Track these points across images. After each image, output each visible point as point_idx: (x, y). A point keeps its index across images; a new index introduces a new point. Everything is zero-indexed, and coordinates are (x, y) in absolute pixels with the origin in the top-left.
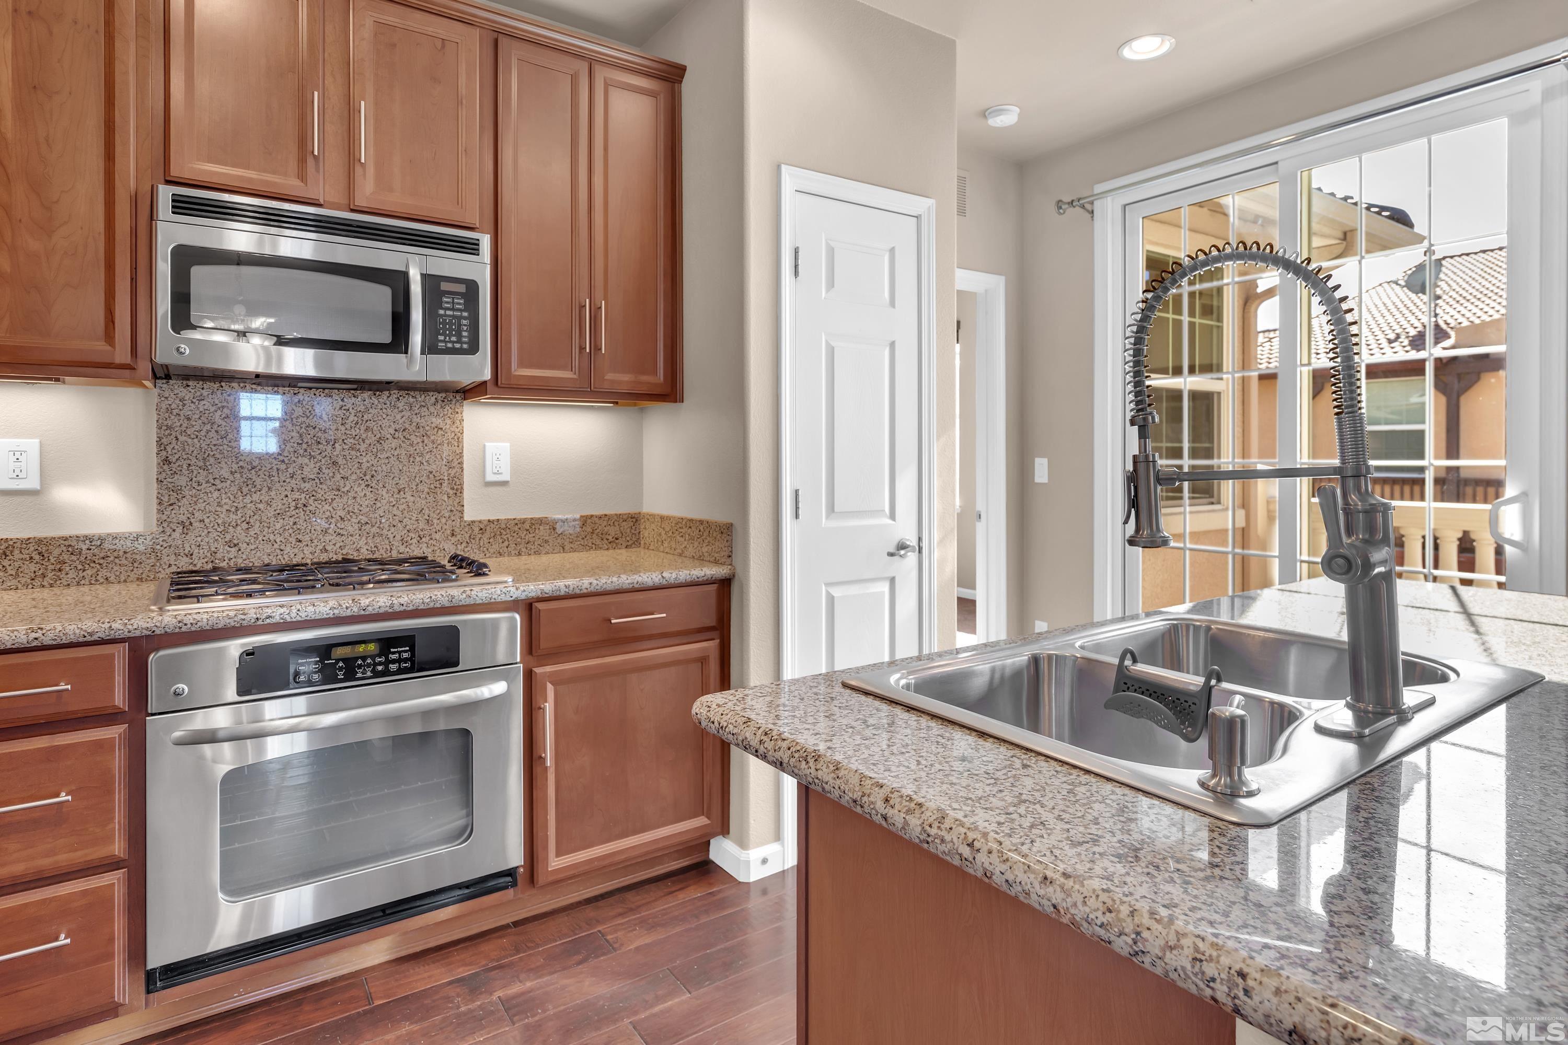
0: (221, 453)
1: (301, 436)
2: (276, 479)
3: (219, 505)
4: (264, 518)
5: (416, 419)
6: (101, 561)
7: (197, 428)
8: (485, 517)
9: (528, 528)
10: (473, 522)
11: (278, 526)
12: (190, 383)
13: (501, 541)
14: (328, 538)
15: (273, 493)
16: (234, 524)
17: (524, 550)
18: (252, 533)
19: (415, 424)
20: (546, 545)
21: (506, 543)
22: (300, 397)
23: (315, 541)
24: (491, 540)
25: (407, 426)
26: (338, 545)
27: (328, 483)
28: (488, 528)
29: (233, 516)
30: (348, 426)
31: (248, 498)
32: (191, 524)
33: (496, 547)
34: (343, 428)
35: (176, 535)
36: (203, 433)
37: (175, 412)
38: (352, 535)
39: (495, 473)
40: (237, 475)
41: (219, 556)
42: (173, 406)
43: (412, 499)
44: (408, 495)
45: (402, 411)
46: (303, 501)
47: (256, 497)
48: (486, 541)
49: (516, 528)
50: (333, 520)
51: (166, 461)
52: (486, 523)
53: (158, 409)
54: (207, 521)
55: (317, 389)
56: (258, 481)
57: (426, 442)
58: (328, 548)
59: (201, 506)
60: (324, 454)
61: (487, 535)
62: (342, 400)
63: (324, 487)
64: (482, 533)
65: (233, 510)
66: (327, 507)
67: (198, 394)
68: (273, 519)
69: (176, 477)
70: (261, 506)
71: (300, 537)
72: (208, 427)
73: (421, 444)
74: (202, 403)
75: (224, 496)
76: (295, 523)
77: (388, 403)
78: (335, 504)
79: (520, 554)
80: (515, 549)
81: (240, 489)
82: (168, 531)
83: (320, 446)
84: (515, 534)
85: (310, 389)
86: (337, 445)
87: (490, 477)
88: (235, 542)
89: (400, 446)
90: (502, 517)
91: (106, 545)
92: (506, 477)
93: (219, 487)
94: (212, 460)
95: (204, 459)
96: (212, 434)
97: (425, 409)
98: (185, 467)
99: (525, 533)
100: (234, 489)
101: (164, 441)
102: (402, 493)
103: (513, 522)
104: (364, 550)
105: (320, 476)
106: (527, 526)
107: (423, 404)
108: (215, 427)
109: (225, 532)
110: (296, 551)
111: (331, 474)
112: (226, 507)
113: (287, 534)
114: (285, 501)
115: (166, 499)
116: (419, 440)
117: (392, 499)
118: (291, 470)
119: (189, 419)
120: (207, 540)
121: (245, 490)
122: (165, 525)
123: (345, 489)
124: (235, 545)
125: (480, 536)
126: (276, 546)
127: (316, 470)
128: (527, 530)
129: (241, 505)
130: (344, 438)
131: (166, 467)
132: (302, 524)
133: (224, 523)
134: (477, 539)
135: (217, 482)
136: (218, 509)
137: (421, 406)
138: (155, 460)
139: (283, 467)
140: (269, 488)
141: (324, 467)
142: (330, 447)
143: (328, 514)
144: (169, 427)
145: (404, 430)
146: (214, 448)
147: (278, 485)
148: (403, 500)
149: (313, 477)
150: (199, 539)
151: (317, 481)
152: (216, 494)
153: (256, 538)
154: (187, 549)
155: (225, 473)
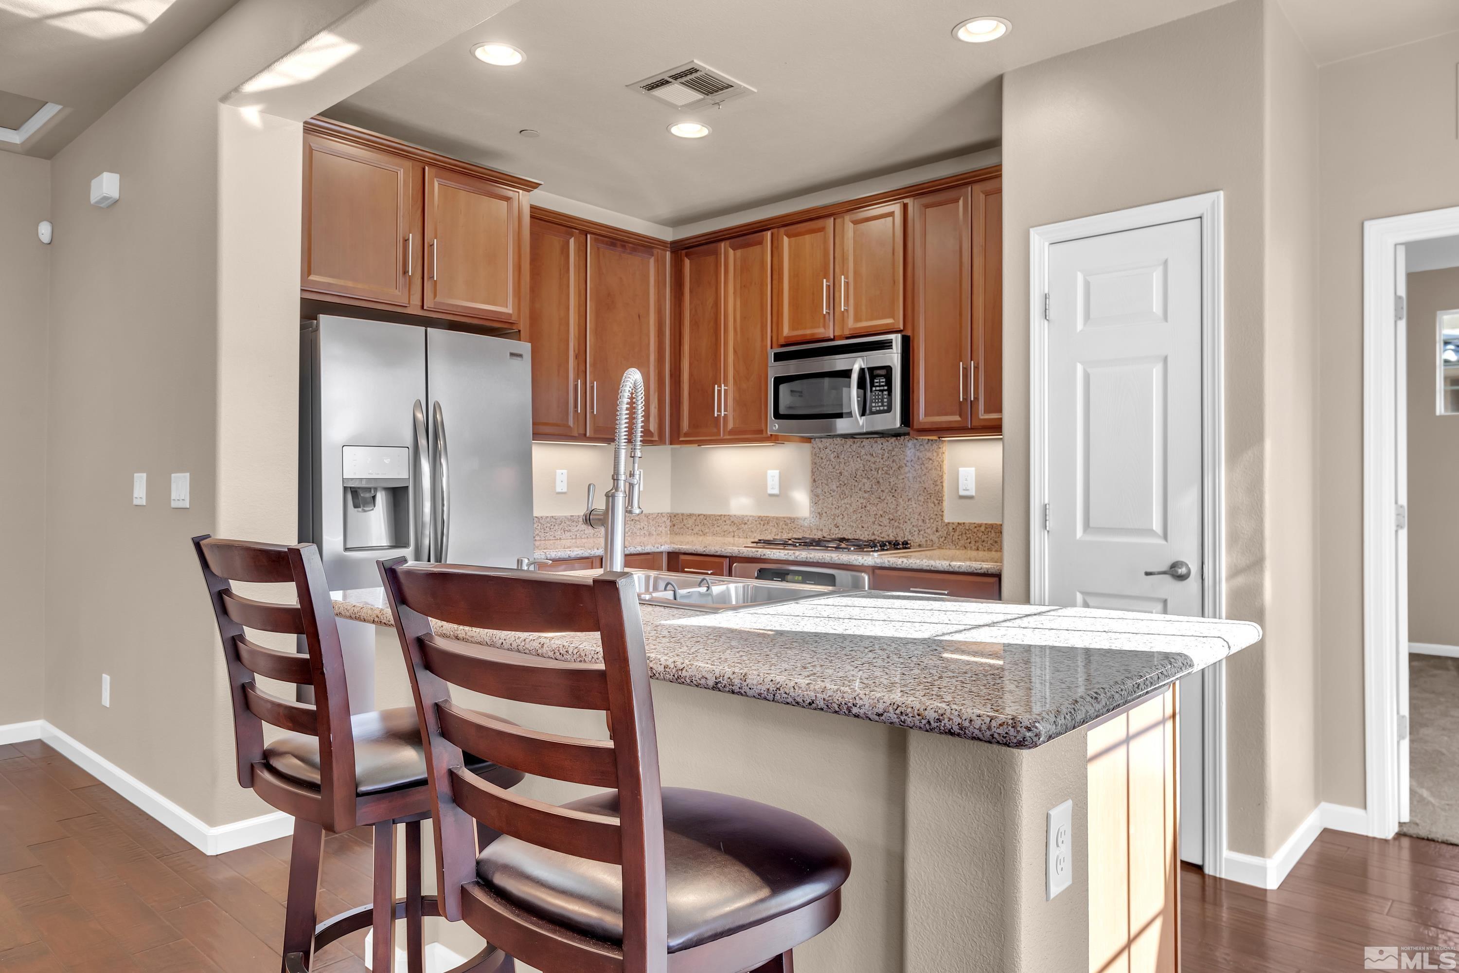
0: (833, 477)
1: (864, 466)
2: (853, 491)
3: (832, 505)
4: (849, 513)
5: (918, 454)
6: (794, 530)
7: (825, 463)
8: (956, 521)
9: (983, 530)
10: (949, 523)
11: (854, 517)
12: (823, 440)
13: (966, 538)
14: (875, 526)
15: (852, 499)
16: (837, 515)
17: (980, 546)
18: (844, 521)
19: (917, 457)
20: (995, 545)
21: (969, 540)
22: (864, 443)
23: (870, 528)
24: (960, 537)
25: (913, 458)
26: (879, 532)
27: (876, 494)
28: (958, 528)
29: (837, 511)
30: (884, 460)
31: (843, 502)
32: (822, 514)
33: (962, 542)
34: (882, 461)
35: (817, 519)
36: (827, 466)
37: (817, 455)
38: (886, 526)
39: (964, 490)
40: (839, 488)
41: (832, 532)
42: (817, 452)
43: (915, 505)
44: (913, 503)
45: (910, 449)
46: (864, 504)
47: (846, 501)
48: (957, 537)
49: (975, 530)
50: (877, 516)
51: (814, 481)
52: (956, 524)
53: (812, 454)
54: (828, 512)
55: (871, 438)
56: (847, 492)
57: (923, 468)
58: (875, 533)
59: (825, 505)
60: (873, 477)
61: (957, 533)
62: (882, 444)
63: (873, 496)
64: (954, 532)
65: (837, 507)
66: (875, 508)
67: (825, 445)
68: (852, 514)
69: (817, 489)
70: (848, 506)
71: (863, 525)
72: (828, 462)
73: (920, 470)
74: (827, 449)
75: (834, 500)
76: (861, 517)
77: (903, 444)
78: (878, 507)
79: (978, 549)
80: (975, 545)
81: (840, 496)
82: (815, 517)
83: (872, 472)
84: (974, 534)
85: (868, 438)
86: (879, 471)
87: (962, 493)
88: (838, 525)
89: (909, 472)
90: (967, 521)
91: (795, 522)
92: (972, 493)
93: (832, 495)
94: (830, 480)
95: (827, 480)
96: (830, 466)
97: (922, 447)
98: (821, 483)
99: (981, 534)
100: (838, 496)
101: (814, 471)
102: (910, 501)
103: (973, 526)
104: (891, 536)
105: (872, 489)
106: (983, 529)
107: (921, 443)
108: (831, 462)
109: (834, 519)
110: (861, 533)
111: (877, 489)
112: (835, 506)
113: (858, 523)
114: (857, 504)
115: (814, 500)
116: (919, 467)
117: (905, 505)
118: (860, 486)
119: (822, 459)
120: (827, 523)
121: (842, 496)
122: (814, 513)
123: (884, 497)
124: (838, 527)
125: (953, 533)
126: (853, 529)
127: (870, 486)
128: (983, 532)
129: (840, 505)
130: (882, 466)
131: (814, 484)
132: (864, 518)
133: (834, 514)
134: (951, 535)
135: (832, 492)
136: (832, 506)
137: (921, 445)
138: (812, 480)
139: (856, 484)
140: (851, 496)
141: (873, 484)
142: (876, 473)
143: (875, 512)
144: (815, 463)
145: (911, 461)
146: (831, 473)
147: (854, 494)
148: (911, 506)
149: (868, 490)
150: (825, 522)
151: (870, 492)
152: (831, 499)
153: (846, 524)
154: (821, 527)
155: (835, 488)
